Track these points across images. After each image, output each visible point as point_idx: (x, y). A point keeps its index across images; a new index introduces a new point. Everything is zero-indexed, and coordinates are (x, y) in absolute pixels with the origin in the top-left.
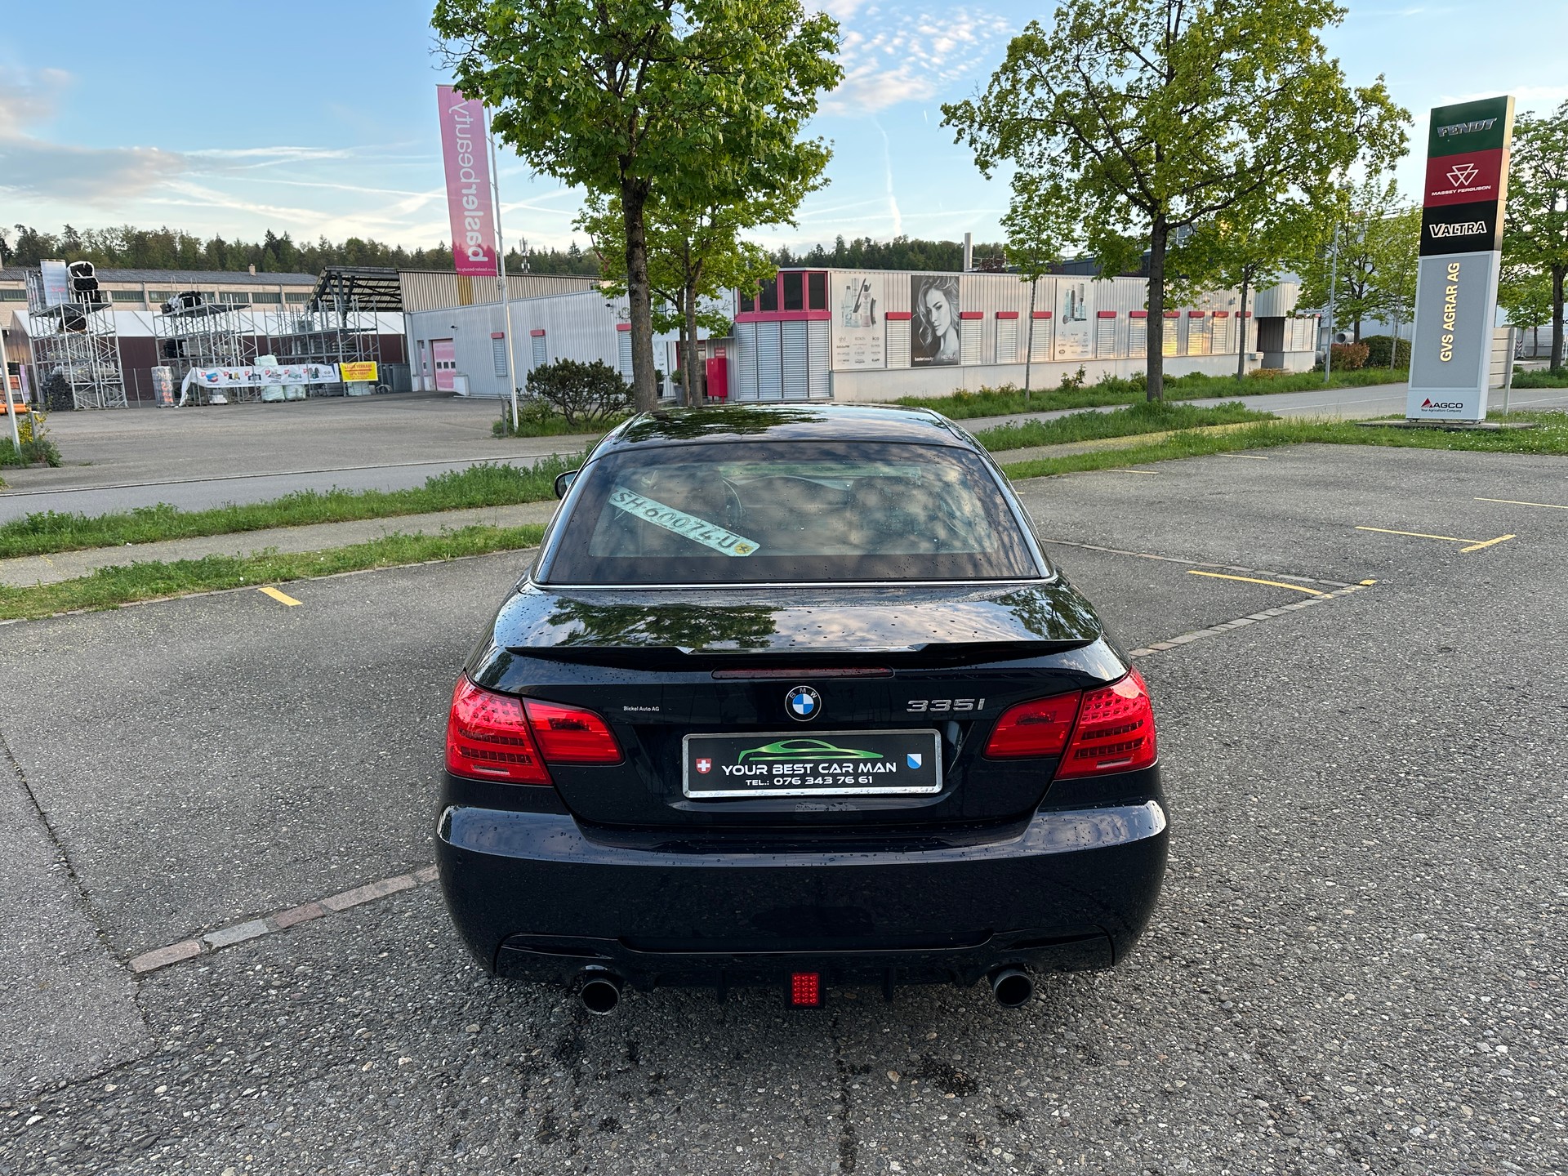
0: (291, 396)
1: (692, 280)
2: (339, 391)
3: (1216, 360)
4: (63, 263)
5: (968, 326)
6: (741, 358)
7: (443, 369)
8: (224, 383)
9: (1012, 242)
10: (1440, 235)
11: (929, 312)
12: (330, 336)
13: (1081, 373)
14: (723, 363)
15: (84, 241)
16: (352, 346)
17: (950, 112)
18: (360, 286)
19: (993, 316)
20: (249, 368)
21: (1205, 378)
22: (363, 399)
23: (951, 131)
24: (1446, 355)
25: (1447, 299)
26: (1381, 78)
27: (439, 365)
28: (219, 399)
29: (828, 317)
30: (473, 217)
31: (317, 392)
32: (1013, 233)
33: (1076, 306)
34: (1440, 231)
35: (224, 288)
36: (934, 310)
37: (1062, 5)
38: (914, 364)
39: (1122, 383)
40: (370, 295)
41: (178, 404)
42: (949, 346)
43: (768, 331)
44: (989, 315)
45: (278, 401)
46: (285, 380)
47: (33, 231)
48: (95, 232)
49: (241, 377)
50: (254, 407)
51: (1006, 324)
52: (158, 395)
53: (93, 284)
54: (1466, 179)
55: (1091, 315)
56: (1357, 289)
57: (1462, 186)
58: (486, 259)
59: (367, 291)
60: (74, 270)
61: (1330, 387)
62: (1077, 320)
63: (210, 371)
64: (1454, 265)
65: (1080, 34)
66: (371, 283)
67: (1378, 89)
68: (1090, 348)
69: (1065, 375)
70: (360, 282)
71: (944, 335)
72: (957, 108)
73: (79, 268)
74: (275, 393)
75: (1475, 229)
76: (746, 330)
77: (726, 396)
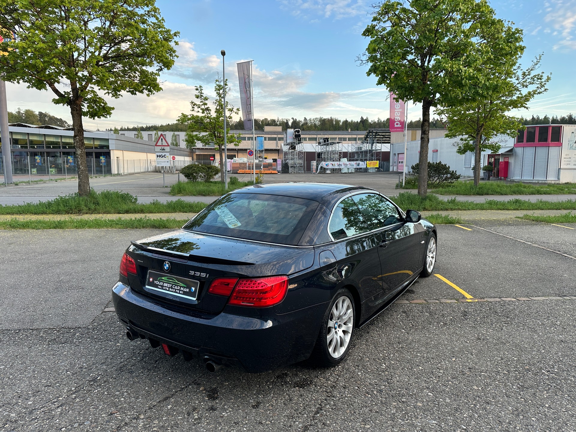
0: (350, 171)
1: (479, 131)
2: (366, 170)
4: (293, 130)
6: (515, 162)
7: (401, 164)
8: (330, 167)
12: (366, 152)
14: (507, 164)
15: (309, 122)
16: (372, 155)
18: (379, 135)
20: (338, 162)
22: (373, 173)
27: (400, 162)
28: (328, 172)
29: (561, 145)
30: (398, 112)
31: (359, 171)
35: (340, 136)
40: (383, 138)
41: (316, 172)
43: (529, 151)
45: (346, 173)
46: (349, 166)
47: (296, 119)
48: (312, 119)
49: (336, 165)
50: (337, 175)
52: (312, 170)
53: (299, 136)
58: (401, 126)
59: (382, 137)
60: (295, 132)
63: (327, 163)
66: (383, 134)
70: (379, 134)
73: (296, 131)
74: (345, 170)
76: (519, 150)
77: (507, 177)
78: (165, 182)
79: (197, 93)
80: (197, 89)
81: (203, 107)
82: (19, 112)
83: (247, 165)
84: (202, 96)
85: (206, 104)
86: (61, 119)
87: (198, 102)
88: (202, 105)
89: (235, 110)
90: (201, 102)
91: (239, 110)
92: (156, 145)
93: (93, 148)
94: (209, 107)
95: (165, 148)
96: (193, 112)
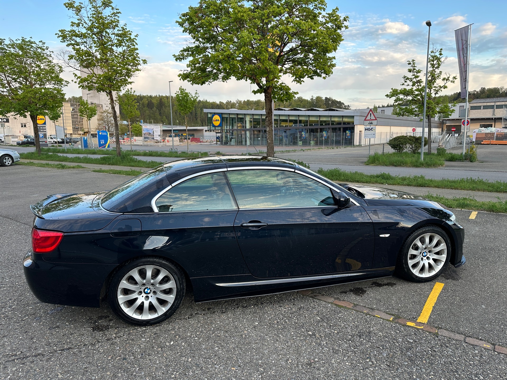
78: (370, 153)
79: (410, 67)
80: (409, 64)
81: (414, 80)
82: (312, 99)
83: (495, 135)
84: (414, 69)
85: (418, 77)
86: (340, 101)
87: (410, 75)
88: (414, 78)
89: (451, 79)
90: (413, 75)
91: (456, 79)
92: (365, 120)
93: (329, 124)
94: (421, 80)
95: (373, 121)
96: (403, 85)
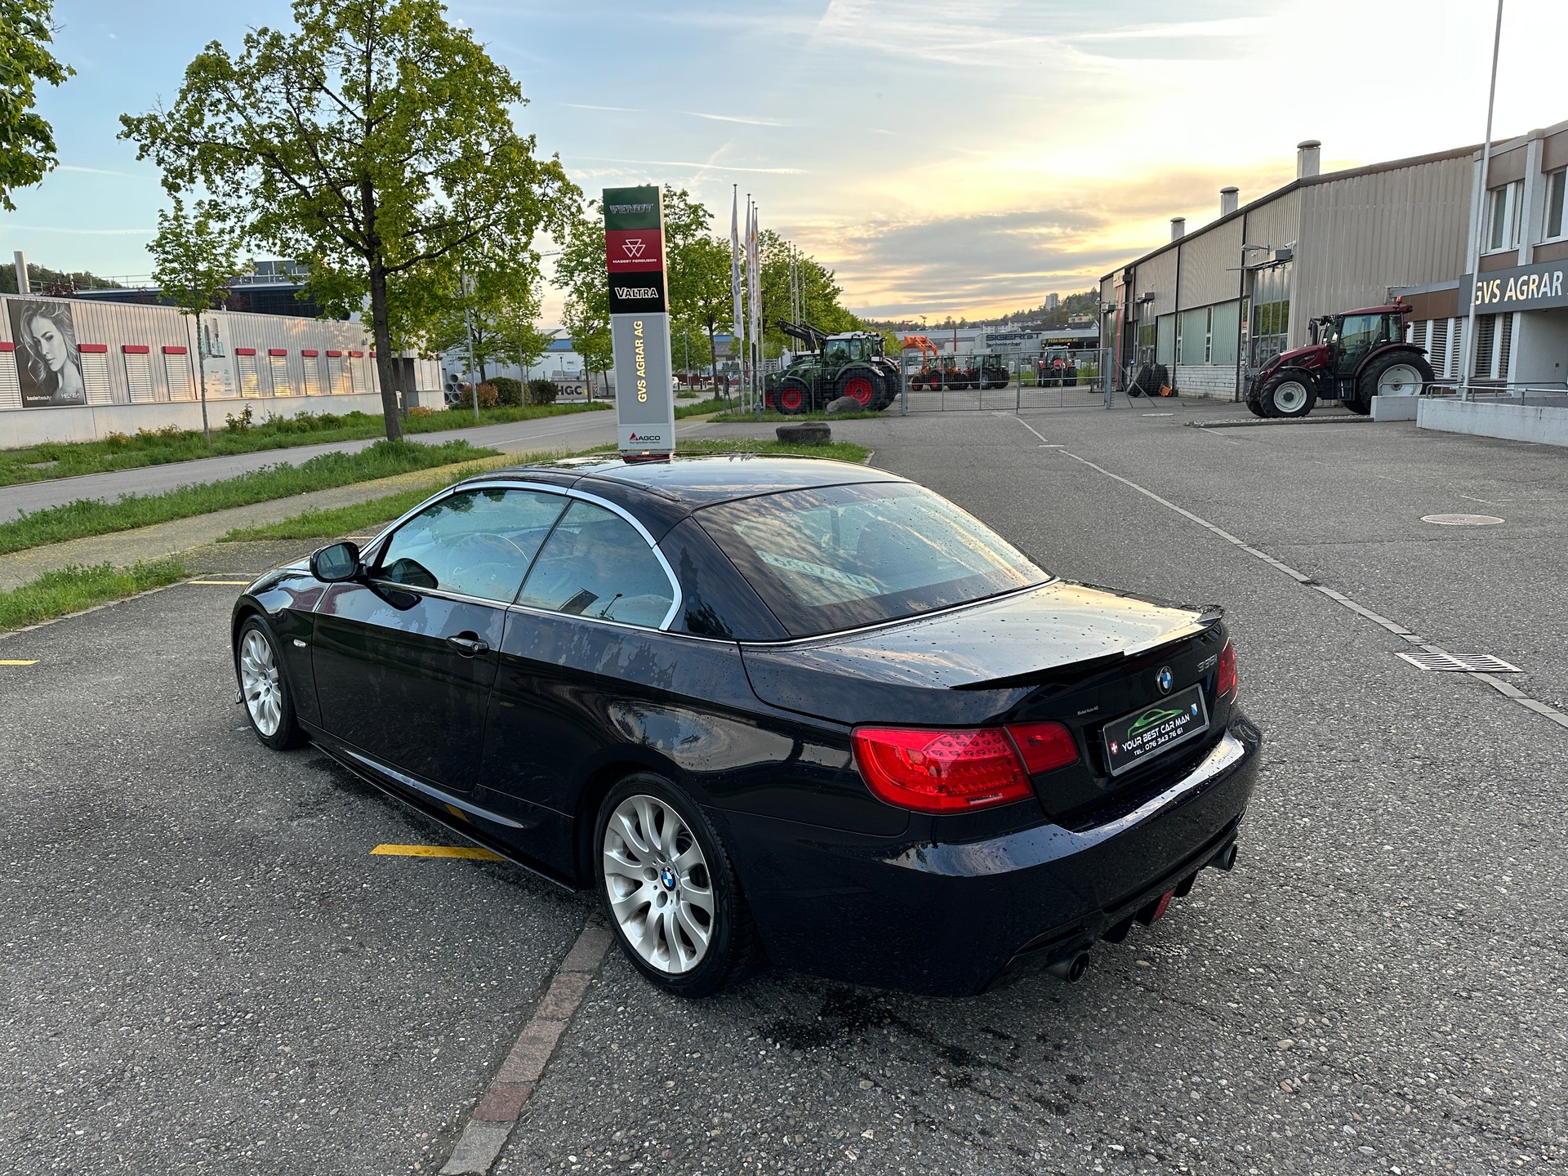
3: (359, 398)
5: (90, 360)
9: (163, 270)
10: (624, 297)
11: (37, 343)
13: (248, 413)
17: (131, 125)
19: (119, 350)
21: (366, 417)
23: (133, 145)
24: (642, 397)
25: (637, 351)
26: (556, 155)
32: (165, 260)
33: (212, 342)
34: (624, 293)
36: (43, 341)
37: (251, 32)
38: (26, 404)
39: (290, 422)
42: (70, 382)
44: (114, 349)
51: (135, 360)
54: (638, 251)
55: (229, 352)
56: (477, 335)
57: (635, 257)
61: (481, 424)
62: (215, 356)
64: (638, 323)
65: (267, 65)
67: (556, 164)
68: (233, 387)
69: (229, 415)
71: (62, 370)
72: (140, 121)
75: (649, 294)
